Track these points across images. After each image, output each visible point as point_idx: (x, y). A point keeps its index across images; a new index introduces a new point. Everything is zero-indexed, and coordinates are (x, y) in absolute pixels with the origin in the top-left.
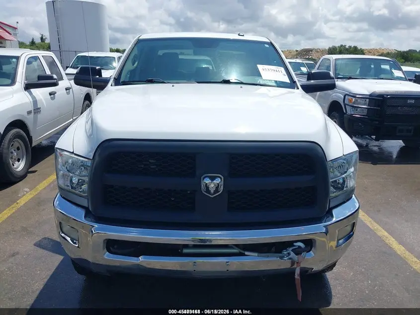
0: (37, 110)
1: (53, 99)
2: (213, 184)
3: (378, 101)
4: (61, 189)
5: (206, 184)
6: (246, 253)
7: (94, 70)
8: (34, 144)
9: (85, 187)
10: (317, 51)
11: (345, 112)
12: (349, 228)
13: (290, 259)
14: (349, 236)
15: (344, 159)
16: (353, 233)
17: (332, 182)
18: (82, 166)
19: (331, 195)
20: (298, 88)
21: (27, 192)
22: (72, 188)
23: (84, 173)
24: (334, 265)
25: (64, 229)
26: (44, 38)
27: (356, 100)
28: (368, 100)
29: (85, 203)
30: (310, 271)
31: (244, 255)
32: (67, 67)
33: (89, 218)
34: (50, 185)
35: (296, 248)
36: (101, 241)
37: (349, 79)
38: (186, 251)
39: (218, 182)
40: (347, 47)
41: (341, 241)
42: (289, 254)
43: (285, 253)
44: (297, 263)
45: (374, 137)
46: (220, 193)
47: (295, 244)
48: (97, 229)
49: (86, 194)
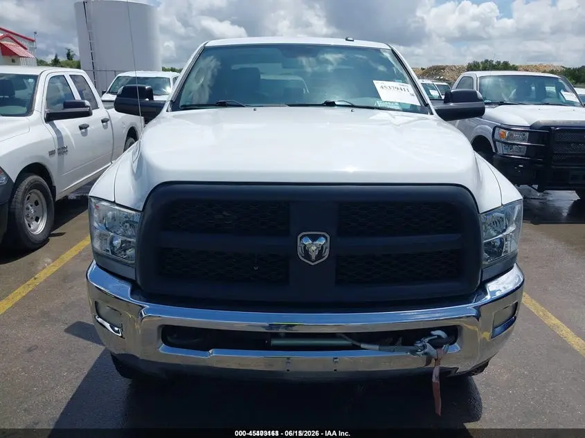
0: (62, 150)
1: (85, 134)
2: (314, 245)
3: (543, 135)
4: (97, 255)
5: (305, 245)
6: (363, 346)
7: (142, 89)
8: (58, 197)
9: (131, 252)
10: (451, 69)
11: (494, 151)
12: (509, 312)
13: (426, 354)
14: (510, 322)
15: (502, 212)
16: (515, 318)
17: (485, 244)
18: (127, 222)
19: (484, 263)
20: (432, 114)
21: (49, 264)
22: (113, 253)
23: (129, 233)
24: (485, 365)
25: (102, 312)
26: (71, 54)
27: (511, 135)
28: (527, 134)
29: (131, 274)
30: (453, 372)
31: (359, 348)
32: (103, 93)
33: (138, 295)
34: (80, 253)
35: (434, 339)
36: (155, 328)
37: (500, 105)
38: (275, 342)
39: (322, 244)
40: (494, 63)
41: (498, 330)
42: (424, 347)
43: (419, 345)
44: (436, 360)
45: (536, 186)
46: (324, 259)
47: (433, 332)
48: (148, 311)
49: (133, 262)
